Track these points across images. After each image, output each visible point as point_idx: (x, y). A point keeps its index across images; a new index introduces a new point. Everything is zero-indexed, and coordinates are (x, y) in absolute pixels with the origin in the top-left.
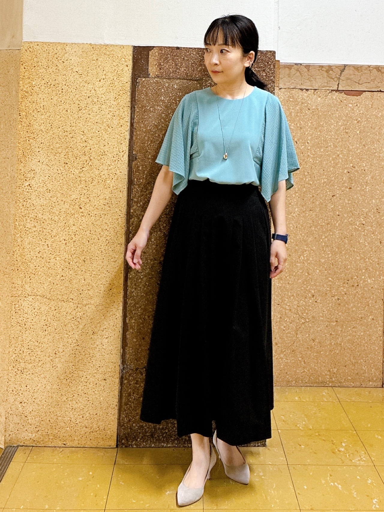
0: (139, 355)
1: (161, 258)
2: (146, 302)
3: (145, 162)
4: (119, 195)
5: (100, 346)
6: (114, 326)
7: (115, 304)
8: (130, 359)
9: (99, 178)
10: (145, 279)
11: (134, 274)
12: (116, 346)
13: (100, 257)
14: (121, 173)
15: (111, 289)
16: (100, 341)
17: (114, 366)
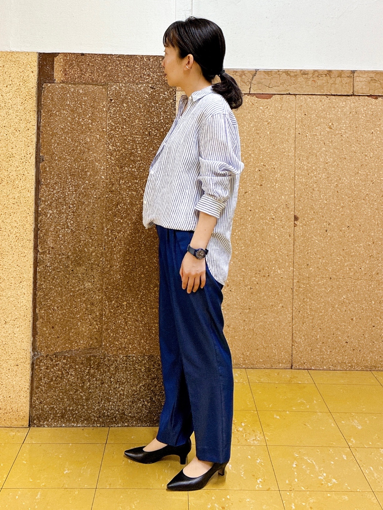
0: (49, 343)
1: (68, 253)
2: (55, 294)
3: (52, 164)
4: (28, 194)
5: (12, 334)
6: (25, 316)
7: (25, 295)
8: (40, 346)
9: (8, 179)
10: (53, 272)
11: (42, 268)
12: (28, 334)
13: (10, 253)
14: (28, 174)
15: (21, 282)
16: (12, 330)
17: (26, 353)
